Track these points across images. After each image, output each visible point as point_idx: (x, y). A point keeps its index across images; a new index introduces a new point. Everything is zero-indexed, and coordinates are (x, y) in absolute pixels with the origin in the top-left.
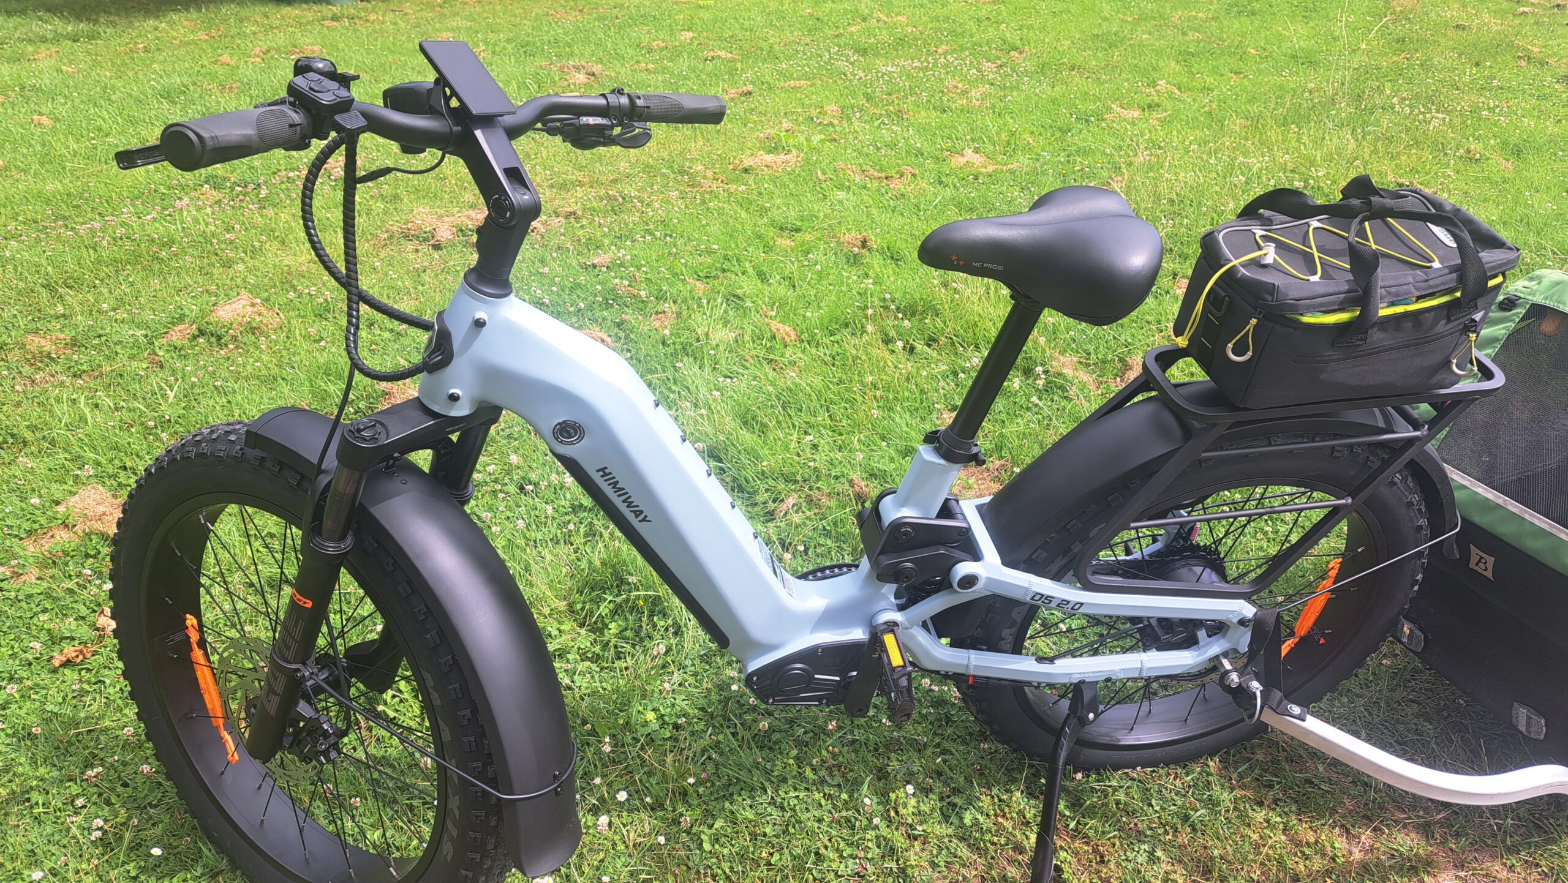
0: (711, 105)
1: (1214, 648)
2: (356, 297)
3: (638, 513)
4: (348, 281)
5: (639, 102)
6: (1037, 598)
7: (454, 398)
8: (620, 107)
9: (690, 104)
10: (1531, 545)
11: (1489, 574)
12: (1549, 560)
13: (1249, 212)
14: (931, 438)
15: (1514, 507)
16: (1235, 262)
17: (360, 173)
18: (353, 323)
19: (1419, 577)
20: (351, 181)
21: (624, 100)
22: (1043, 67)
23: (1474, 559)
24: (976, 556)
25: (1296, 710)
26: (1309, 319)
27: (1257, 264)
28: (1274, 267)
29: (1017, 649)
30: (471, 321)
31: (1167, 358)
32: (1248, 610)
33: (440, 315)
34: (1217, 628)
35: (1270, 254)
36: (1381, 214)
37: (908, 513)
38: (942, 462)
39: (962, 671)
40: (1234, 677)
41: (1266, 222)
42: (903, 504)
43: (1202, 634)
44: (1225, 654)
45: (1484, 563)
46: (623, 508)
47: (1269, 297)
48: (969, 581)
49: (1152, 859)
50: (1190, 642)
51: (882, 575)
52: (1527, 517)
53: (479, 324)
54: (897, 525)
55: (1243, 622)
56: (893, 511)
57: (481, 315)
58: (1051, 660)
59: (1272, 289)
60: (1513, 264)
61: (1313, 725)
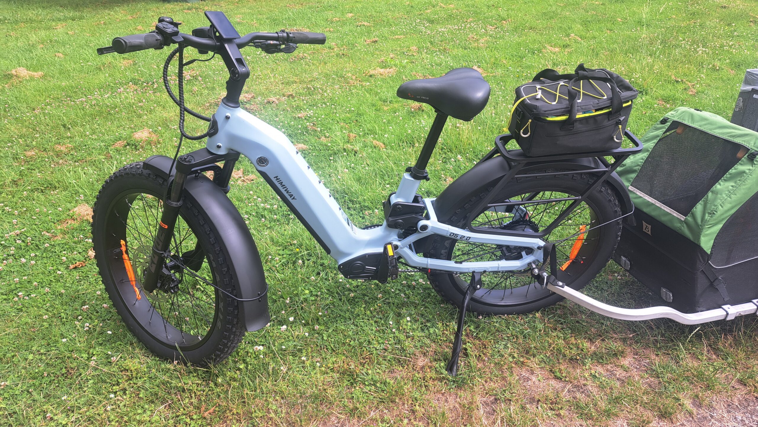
0: (320, 37)
1: (527, 259)
2: (184, 110)
3: (291, 196)
4: (180, 103)
5: (291, 35)
6: (452, 234)
7: (219, 147)
8: (283, 37)
9: (311, 36)
10: (664, 219)
11: (649, 233)
12: (669, 225)
13: (537, 79)
14: (408, 170)
15: (658, 204)
16: (525, 97)
17: (184, 62)
18: (182, 120)
19: (620, 233)
20: (181, 65)
21: (285, 35)
23: (644, 227)
24: (428, 217)
25: (561, 284)
26: (550, 119)
27: (535, 98)
28: (541, 99)
29: (449, 258)
30: (224, 117)
32: (542, 243)
33: (214, 116)
34: (529, 250)
35: (539, 94)
36: (586, 78)
37: (400, 200)
38: (412, 179)
39: (425, 267)
40: (536, 271)
41: (542, 83)
42: (398, 197)
43: (523, 253)
44: (534, 262)
45: (647, 228)
46: (285, 193)
47: (535, 111)
48: (424, 228)
49: (506, 347)
50: (519, 257)
51: (391, 226)
52: (663, 208)
53: (227, 118)
54: (396, 205)
55: (539, 248)
56: (394, 200)
57: (228, 114)
58: (461, 263)
59: (536, 107)
60: (635, 97)
61: (567, 289)
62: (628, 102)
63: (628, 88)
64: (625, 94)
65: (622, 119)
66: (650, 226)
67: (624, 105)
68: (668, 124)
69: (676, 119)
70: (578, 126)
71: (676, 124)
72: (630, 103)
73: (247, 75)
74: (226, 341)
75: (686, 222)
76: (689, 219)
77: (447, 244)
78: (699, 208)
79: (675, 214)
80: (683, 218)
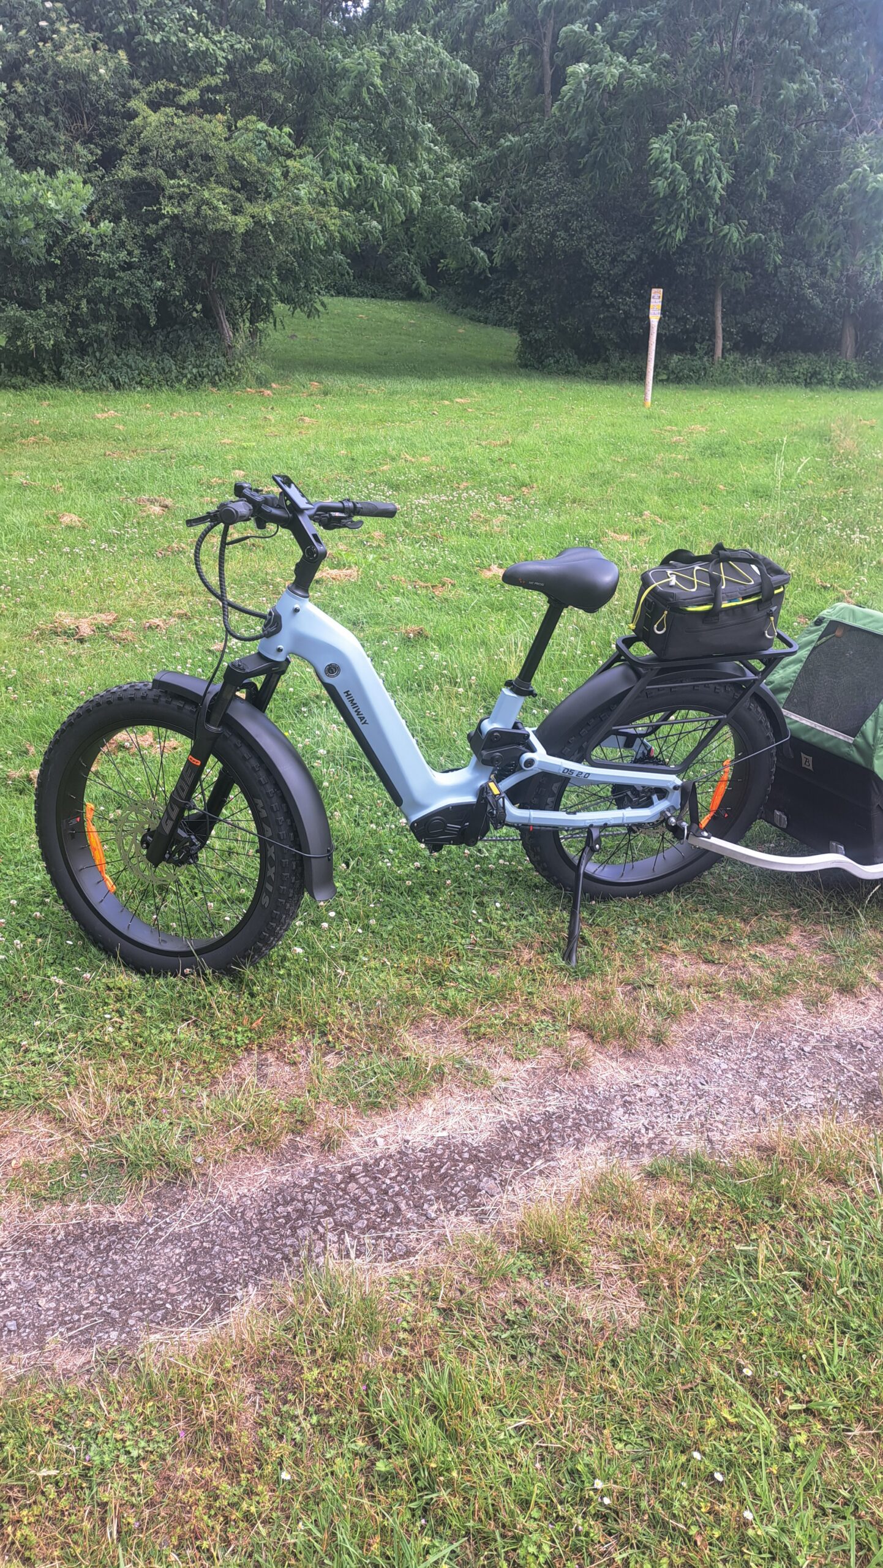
0: (391, 507)
1: (660, 806)
2: (227, 605)
3: (362, 719)
4: (221, 595)
5: (359, 506)
6: (564, 771)
7: (279, 650)
8: (349, 508)
9: (381, 507)
10: (828, 745)
11: (811, 768)
12: (835, 751)
13: (665, 562)
14: (508, 684)
15: (819, 727)
16: (656, 584)
17: (229, 539)
18: (225, 615)
19: (774, 770)
20: (224, 544)
21: (351, 504)
22: (549, 502)
23: (804, 761)
24: (532, 750)
25: (706, 834)
26: (690, 609)
27: (668, 585)
28: (676, 586)
29: (556, 808)
30: (291, 609)
31: (629, 642)
32: (679, 782)
33: (273, 611)
34: (662, 793)
35: (673, 581)
36: (726, 560)
37: (496, 726)
38: (514, 695)
39: (526, 822)
40: (673, 820)
41: (673, 567)
42: (492, 722)
43: (655, 797)
44: (668, 810)
45: (807, 762)
46: (354, 715)
47: (670, 600)
48: (530, 762)
49: (635, 932)
50: (649, 804)
51: (484, 762)
52: (825, 731)
53: (296, 611)
54: (491, 733)
55: (675, 788)
56: (488, 726)
57: (297, 606)
58: (574, 813)
59: (673, 595)
60: (787, 581)
61: (714, 840)
62: (779, 588)
63: (779, 572)
64: (775, 578)
65: (774, 609)
66: (810, 758)
67: (776, 592)
68: (825, 625)
69: (834, 618)
70: (723, 617)
71: (834, 625)
72: (781, 589)
73: (324, 555)
74: (274, 925)
75: (855, 745)
76: (859, 740)
77: (555, 788)
78: (869, 726)
79: (842, 736)
80: (850, 740)
